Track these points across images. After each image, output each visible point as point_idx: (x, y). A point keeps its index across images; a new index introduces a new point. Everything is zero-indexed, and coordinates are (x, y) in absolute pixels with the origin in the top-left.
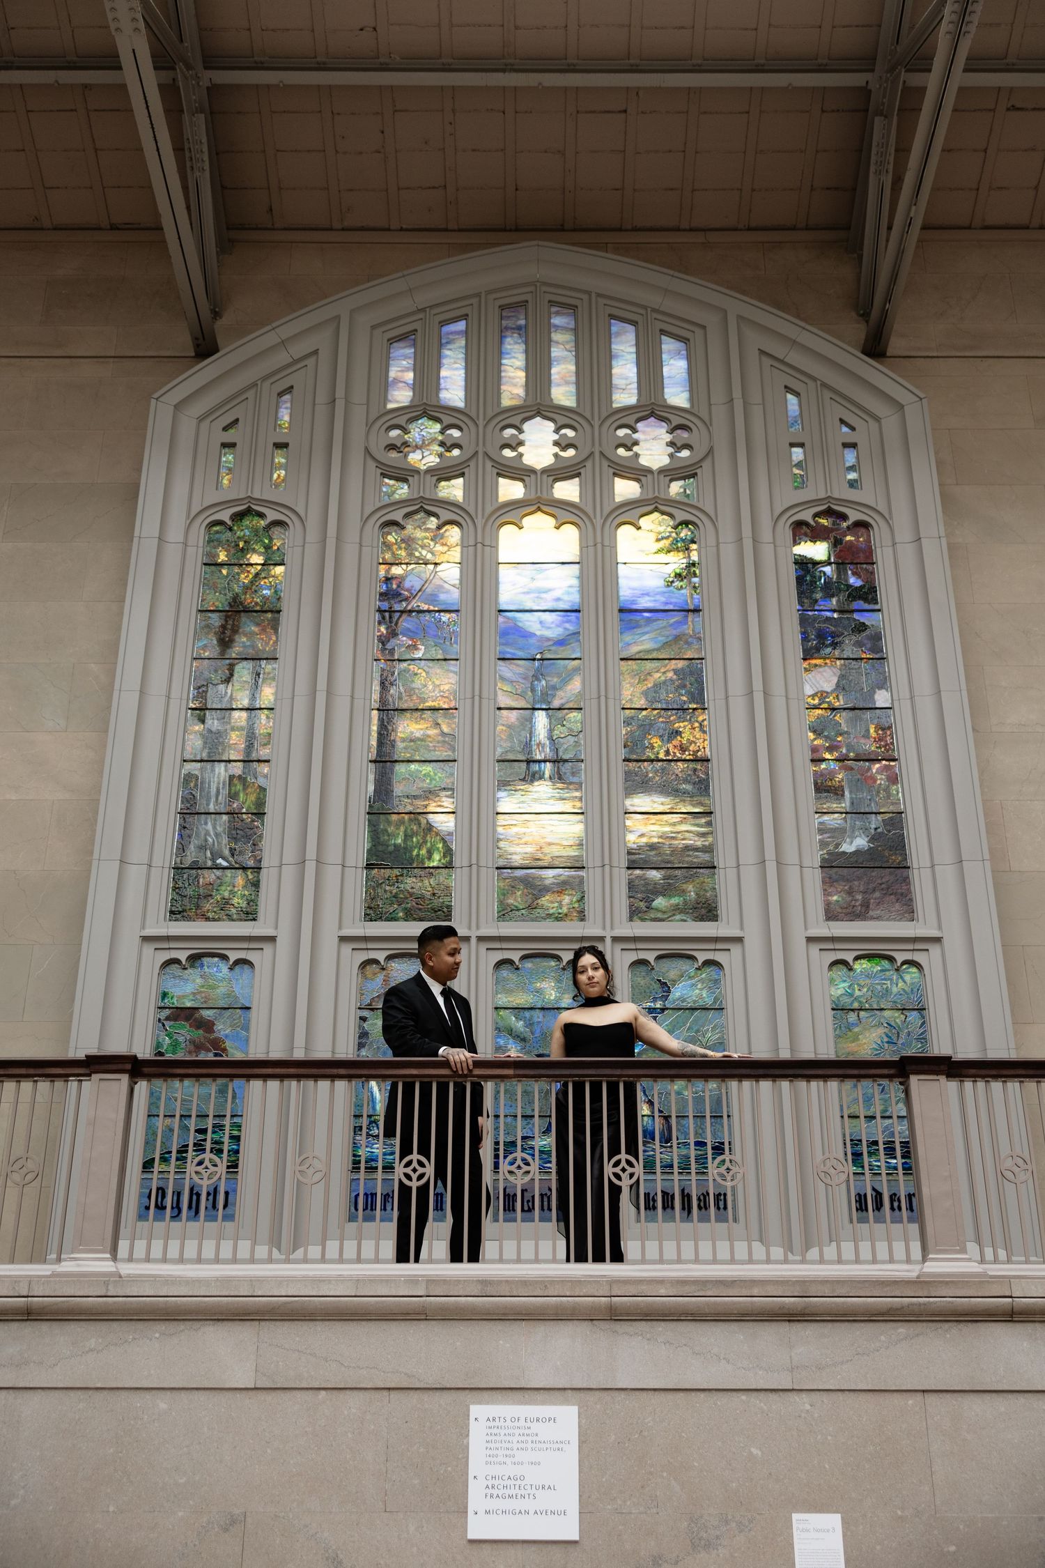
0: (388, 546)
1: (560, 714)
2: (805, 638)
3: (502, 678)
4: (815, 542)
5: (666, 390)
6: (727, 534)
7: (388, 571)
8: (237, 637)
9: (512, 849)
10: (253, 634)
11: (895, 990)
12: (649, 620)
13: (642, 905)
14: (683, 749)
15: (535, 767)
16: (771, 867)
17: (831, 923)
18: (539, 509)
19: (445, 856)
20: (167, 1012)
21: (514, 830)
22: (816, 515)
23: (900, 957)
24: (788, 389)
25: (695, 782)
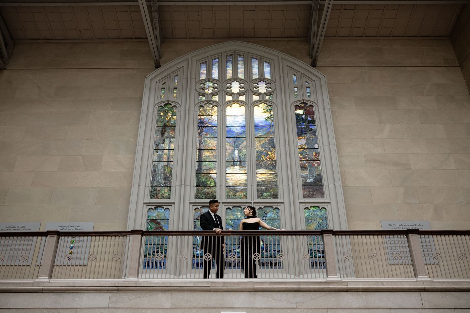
0: (200, 111)
1: (241, 150)
2: (298, 132)
3: (227, 142)
4: (300, 110)
5: (265, 75)
6: (280, 108)
7: (200, 117)
8: (165, 133)
9: (230, 182)
10: (169, 132)
11: (320, 214)
12: (261, 128)
13: (260, 195)
14: (270, 158)
15: (235, 163)
16: (291, 186)
17: (305, 199)
18: (236, 103)
19: (214, 184)
20: (150, 220)
21: (230, 177)
22: (300, 104)
23: (321, 207)
24: (294, 74)
25: (272, 166)
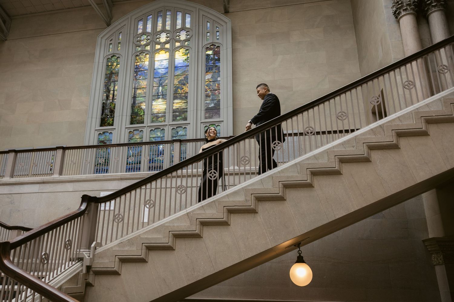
0: (137, 59)
1: (164, 87)
2: (207, 69)
3: (154, 81)
4: (210, 51)
5: (186, 24)
6: (193, 51)
7: (136, 64)
8: (111, 78)
9: (154, 111)
10: (114, 77)
12: (180, 68)
13: (175, 119)
14: (184, 91)
15: (159, 96)
16: (195, 111)
17: (206, 120)
18: (162, 50)
19: (143, 113)
20: (99, 142)
21: (155, 108)
22: (210, 46)
23: (217, 125)
24: (208, 22)
25: (185, 97)
